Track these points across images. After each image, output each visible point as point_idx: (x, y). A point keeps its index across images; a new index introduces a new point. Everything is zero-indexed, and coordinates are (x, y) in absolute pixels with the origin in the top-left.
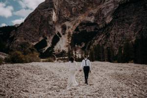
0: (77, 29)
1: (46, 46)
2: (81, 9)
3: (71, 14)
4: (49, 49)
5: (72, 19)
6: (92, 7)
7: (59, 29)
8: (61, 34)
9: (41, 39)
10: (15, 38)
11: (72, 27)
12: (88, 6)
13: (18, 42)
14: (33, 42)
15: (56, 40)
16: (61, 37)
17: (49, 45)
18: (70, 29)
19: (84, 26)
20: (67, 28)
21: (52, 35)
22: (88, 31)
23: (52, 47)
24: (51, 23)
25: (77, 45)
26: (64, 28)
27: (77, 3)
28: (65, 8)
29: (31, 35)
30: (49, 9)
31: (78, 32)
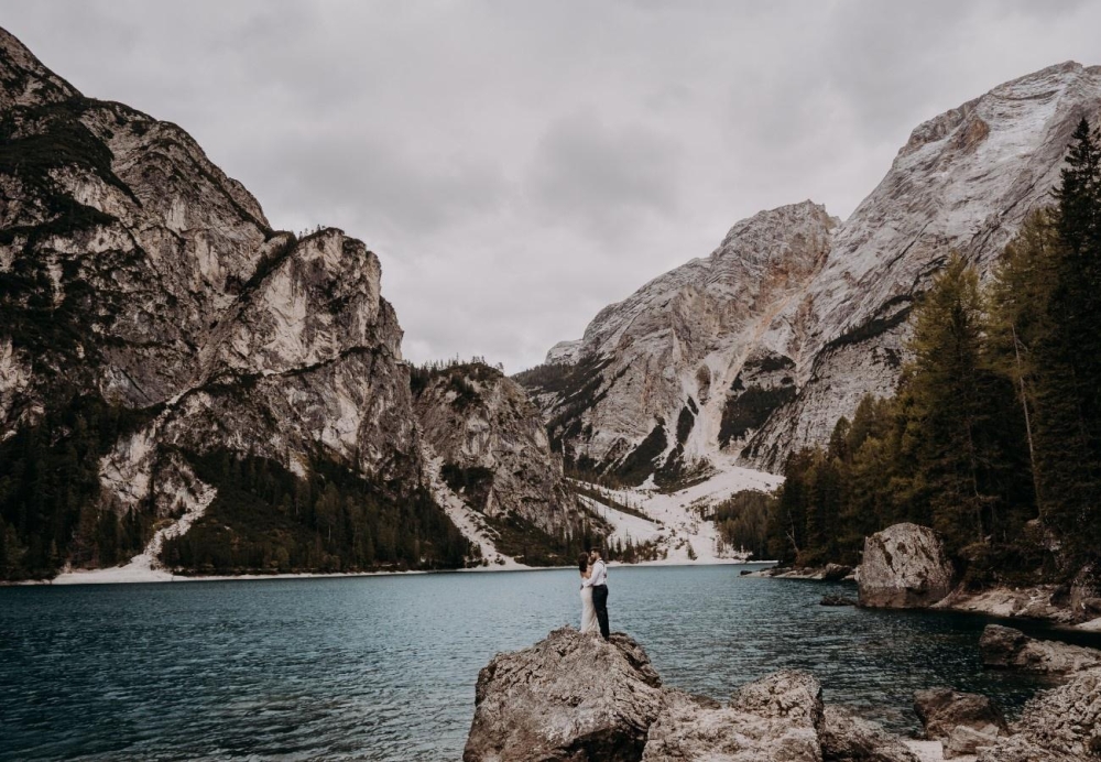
0: (737, 384)
1: (666, 446)
2: (751, 302)
3: (723, 327)
4: (673, 454)
5: (724, 342)
6: (787, 286)
7: (690, 387)
8: (697, 402)
9: (652, 425)
10: (594, 430)
11: (725, 373)
12: (774, 284)
13: (603, 439)
14: (636, 435)
15: (686, 423)
16: (696, 411)
17: (672, 442)
18: (719, 383)
19: (755, 370)
20: (712, 381)
21: (675, 408)
22: (764, 386)
23: (680, 449)
24: (669, 372)
25: (735, 439)
26: (704, 379)
27: (737, 287)
28: (705, 314)
29: (629, 420)
30: (661, 332)
31: (741, 393)
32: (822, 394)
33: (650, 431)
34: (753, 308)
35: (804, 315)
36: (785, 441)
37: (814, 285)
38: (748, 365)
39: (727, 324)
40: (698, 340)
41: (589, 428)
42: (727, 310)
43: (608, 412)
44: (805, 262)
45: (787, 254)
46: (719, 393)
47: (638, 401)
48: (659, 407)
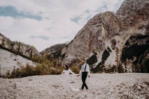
0: (127, 43)
1: (97, 62)
2: (131, 22)
3: (121, 28)
4: (100, 64)
5: (121, 33)
6: (143, 19)
7: (108, 44)
8: (111, 49)
9: (92, 54)
10: (66, 55)
11: (122, 41)
12: (139, 18)
13: (69, 59)
15: (106, 55)
16: (111, 51)
17: (99, 60)
18: (120, 44)
19: (134, 39)
20: (117, 43)
21: (102, 50)
22: (139, 44)
23: (103, 62)
24: (100, 38)
26: (114, 43)
27: (126, 16)
28: (114, 23)
29: (81, 52)
30: (97, 25)
31: (129, 46)
33: (90, 56)
38: (131, 38)
40: (111, 30)
41: (64, 55)
42: (122, 23)
43: (72, 48)
45: (143, 9)
46: (120, 46)
47: (86, 44)
48: (95, 48)
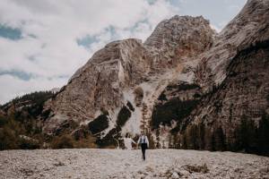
0: (162, 97)
1: (107, 127)
2: (170, 60)
3: (152, 69)
4: (112, 132)
5: (152, 78)
7: (129, 96)
8: (134, 105)
9: (98, 114)
10: (52, 113)
11: (153, 93)
12: (182, 54)
13: (57, 120)
14: (84, 119)
15: (125, 115)
16: (133, 110)
17: (112, 125)
18: (150, 96)
19: (174, 90)
20: (144, 95)
21: (117, 107)
22: (182, 99)
23: (118, 129)
24: (115, 85)
25: (164, 125)
26: (139, 94)
27: (162, 49)
28: (141, 59)
29: (80, 108)
30: (112, 61)
31: (165, 102)
32: (241, 84)
33: (96, 117)
34: (170, 63)
35: (201, 70)
36: (211, 121)
37: (207, 54)
38: (169, 87)
39: (154, 67)
40: (136, 72)
41: (48, 112)
42: (155, 60)
43: (64, 100)
44: (200, 45)
45: (190, 39)
46: (150, 101)
47: (89, 94)
48: (106, 103)
